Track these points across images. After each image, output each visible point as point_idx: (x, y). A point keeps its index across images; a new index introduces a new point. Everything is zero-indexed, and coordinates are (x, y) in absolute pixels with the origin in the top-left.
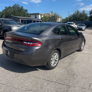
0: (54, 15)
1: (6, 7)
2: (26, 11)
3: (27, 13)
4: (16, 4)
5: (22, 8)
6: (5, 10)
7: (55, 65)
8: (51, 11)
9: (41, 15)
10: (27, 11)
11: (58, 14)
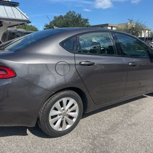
0: (134, 27)
1: (55, 17)
2: (86, 21)
3: (87, 24)
4: (70, 12)
5: (80, 16)
6: (53, 21)
7: (68, 127)
8: (129, 19)
9: (112, 27)
10: (88, 21)
11: (143, 23)
